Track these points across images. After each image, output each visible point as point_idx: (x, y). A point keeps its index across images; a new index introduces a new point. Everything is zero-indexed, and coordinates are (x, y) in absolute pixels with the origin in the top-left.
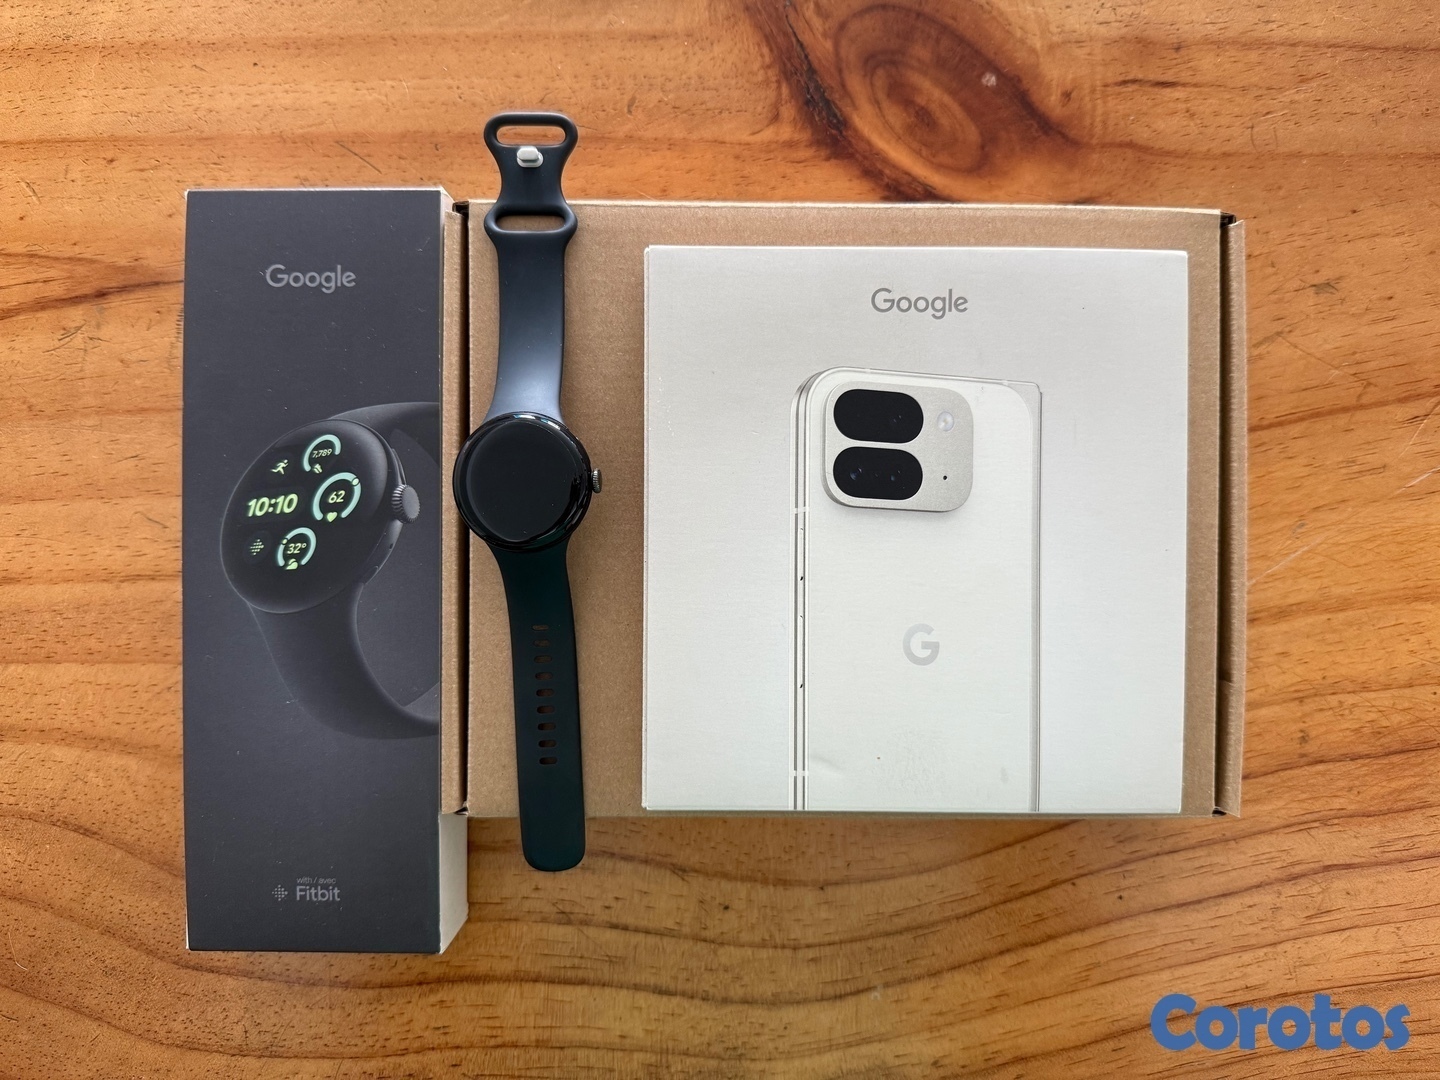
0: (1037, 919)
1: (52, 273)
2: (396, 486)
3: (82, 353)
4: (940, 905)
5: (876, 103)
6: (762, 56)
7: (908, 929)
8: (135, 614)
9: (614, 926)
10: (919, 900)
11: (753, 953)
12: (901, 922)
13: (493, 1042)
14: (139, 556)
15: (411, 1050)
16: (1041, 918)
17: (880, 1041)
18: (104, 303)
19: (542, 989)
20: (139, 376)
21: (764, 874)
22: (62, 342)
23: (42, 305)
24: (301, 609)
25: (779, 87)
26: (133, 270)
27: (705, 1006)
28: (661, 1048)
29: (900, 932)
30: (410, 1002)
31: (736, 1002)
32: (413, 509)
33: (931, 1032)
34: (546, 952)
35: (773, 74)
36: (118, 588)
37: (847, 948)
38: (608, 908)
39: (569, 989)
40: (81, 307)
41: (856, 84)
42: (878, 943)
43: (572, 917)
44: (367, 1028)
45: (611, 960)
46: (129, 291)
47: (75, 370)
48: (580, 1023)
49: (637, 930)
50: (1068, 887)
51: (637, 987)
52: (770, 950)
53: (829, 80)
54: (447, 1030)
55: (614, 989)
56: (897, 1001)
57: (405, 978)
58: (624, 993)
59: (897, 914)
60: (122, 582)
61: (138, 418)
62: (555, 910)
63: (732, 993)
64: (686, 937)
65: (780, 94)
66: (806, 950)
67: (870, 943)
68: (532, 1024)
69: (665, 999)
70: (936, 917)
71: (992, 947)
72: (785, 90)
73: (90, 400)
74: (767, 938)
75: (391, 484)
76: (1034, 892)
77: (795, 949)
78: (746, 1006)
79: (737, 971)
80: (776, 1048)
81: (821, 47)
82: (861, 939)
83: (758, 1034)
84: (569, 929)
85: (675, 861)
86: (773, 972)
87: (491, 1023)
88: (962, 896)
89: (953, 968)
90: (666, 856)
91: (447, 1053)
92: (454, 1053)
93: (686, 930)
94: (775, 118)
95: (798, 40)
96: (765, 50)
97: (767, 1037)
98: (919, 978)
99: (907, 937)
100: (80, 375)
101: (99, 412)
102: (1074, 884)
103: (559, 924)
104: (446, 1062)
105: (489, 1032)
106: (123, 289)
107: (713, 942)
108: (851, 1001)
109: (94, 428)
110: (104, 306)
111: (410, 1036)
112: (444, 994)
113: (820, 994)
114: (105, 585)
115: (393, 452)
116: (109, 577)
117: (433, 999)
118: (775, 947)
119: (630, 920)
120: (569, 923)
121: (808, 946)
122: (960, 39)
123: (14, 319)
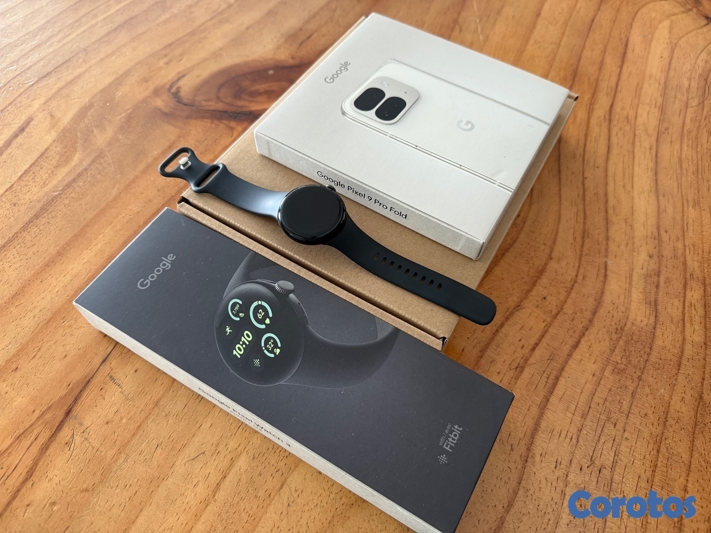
0: (596, 195)
1: (36, 432)
2: (274, 287)
3: (86, 442)
4: (576, 222)
5: (252, 101)
6: (207, 122)
7: (583, 238)
8: (237, 500)
9: (534, 349)
10: (571, 228)
11: (571, 299)
12: (579, 239)
13: (574, 441)
14: (208, 477)
15: (564, 488)
16: (597, 194)
17: (632, 271)
18: (73, 413)
19: (553, 399)
20: (121, 419)
21: (535, 276)
22: (71, 449)
23: (45, 448)
24: (301, 359)
25: (222, 123)
26: (72, 389)
27: (590, 331)
28: (606, 361)
29: (583, 241)
30: (535, 473)
31: (593, 317)
32: (289, 285)
33: (634, 251)
34: (535, 387)
35: (216, 122)
36: (215, 501)
37: (583, 262)
38: (523, 347)
39: (559, 386)
40: (64, 428)
41: (240, 103)
42: (585, 251)
43: (521, 365)
44: (541, 507)
45: (551, 359)
46: (80, 398)
47: (90, 451)
48: (580, 391)
49: (540, 340)
50: (586, 181)
51: (570, 355)
52: (573, 291)
53: (234, 109)
54: (559, 462)
55: (567, 366)
56: (615, 257)
57: (520, 467)
58: (570, 362)
59: (575, 238)
60: (214, 496)
61: (141, 432)
62: (514, 371)
63: (588, 317)
64: (552, 321)
65: (225, 124)
66: (578, 278)
67: (584, 253)
68: (571, 415)
69: (580, 346)
70: (582, 227)
71: (603, 214)
72: (225, 122)
73: (111, 453)
74: (566, 290)
75: (272, 289)
76: (584, 191)
77: (576, 282)
78: (597, 314)
79: (577, 309)
80: (623, 312)
81: (220, 106)
82: (581, 256)
83: (613, 317)
84: (527, 370)
85: (512, 307)
86: (584, 296)
87: (563, 435)
88: (576, 214)
89: (607, 230)
90: (508, 309)
91: (572, 470)
92: (573, 465)
93: (549, 319)
94: (232, 129)
95: (211, 111)
96: (206, 120)
97: (616, 313)
98: (607, 244)
99: (587, 240)
100: (95, 450)
101: (120, 452)
102: (586, 178)
103: (522, 373)
104: (577, 472)
105: (568, 440)
106: (76, 400)
107: (559, 312)
108: (609, 273)
109: (126, 460)
110: (75, 414)
111: (554, 484)
112: (537, 451)
113: (601, 283)
114: (209, 508)
115: (258, 280)
116: (206, 503)
117: (538, 458)
118: (572, 289)
119: (533, 341)
120: (523, 368)
121: (577, 276)
122: (251, 73)
123: (37, 468)
